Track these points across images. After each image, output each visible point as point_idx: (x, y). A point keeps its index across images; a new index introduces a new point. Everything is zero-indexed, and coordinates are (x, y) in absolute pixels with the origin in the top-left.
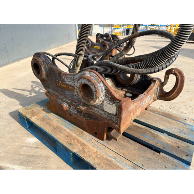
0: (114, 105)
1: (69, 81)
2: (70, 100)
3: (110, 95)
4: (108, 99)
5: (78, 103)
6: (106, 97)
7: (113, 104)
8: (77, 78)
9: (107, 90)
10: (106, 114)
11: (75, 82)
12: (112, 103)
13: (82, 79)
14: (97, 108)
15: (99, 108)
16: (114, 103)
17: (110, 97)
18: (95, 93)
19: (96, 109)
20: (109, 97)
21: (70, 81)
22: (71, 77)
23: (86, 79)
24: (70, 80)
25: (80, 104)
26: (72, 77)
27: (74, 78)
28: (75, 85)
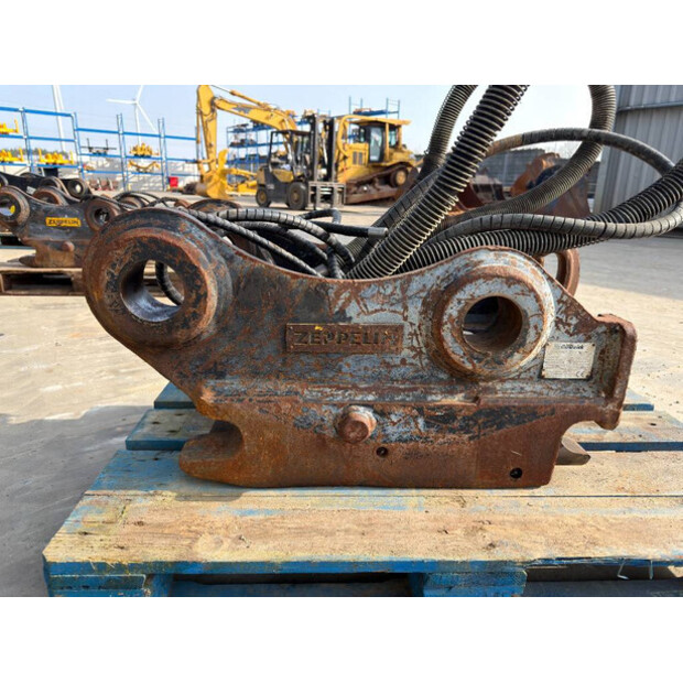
0: (587, 346)
1: (376, 311)
2: (369, 390)
3: (577, 314)
4: (567, 332)
5: (416, 389)
6: (558, 328)
7: (585, 341)
8: (422, 291)
9: (563, 302)
10: (554, 387)
11: (411, 309)
12: (579, 341)
13: (481, 281)
14: (513, 379)
15: (523, 376)
16: (588, 339)
17: (574, 321)
18: (533, 321)
19: (508, 385)
20: (569, 325)
21: (382, 310)
22: (389, 291)
23: (498, 277)
24: (378, 307)
25: (428, 392)
26: (398, 291)
27: (404, 290)
28: (405, 319)
